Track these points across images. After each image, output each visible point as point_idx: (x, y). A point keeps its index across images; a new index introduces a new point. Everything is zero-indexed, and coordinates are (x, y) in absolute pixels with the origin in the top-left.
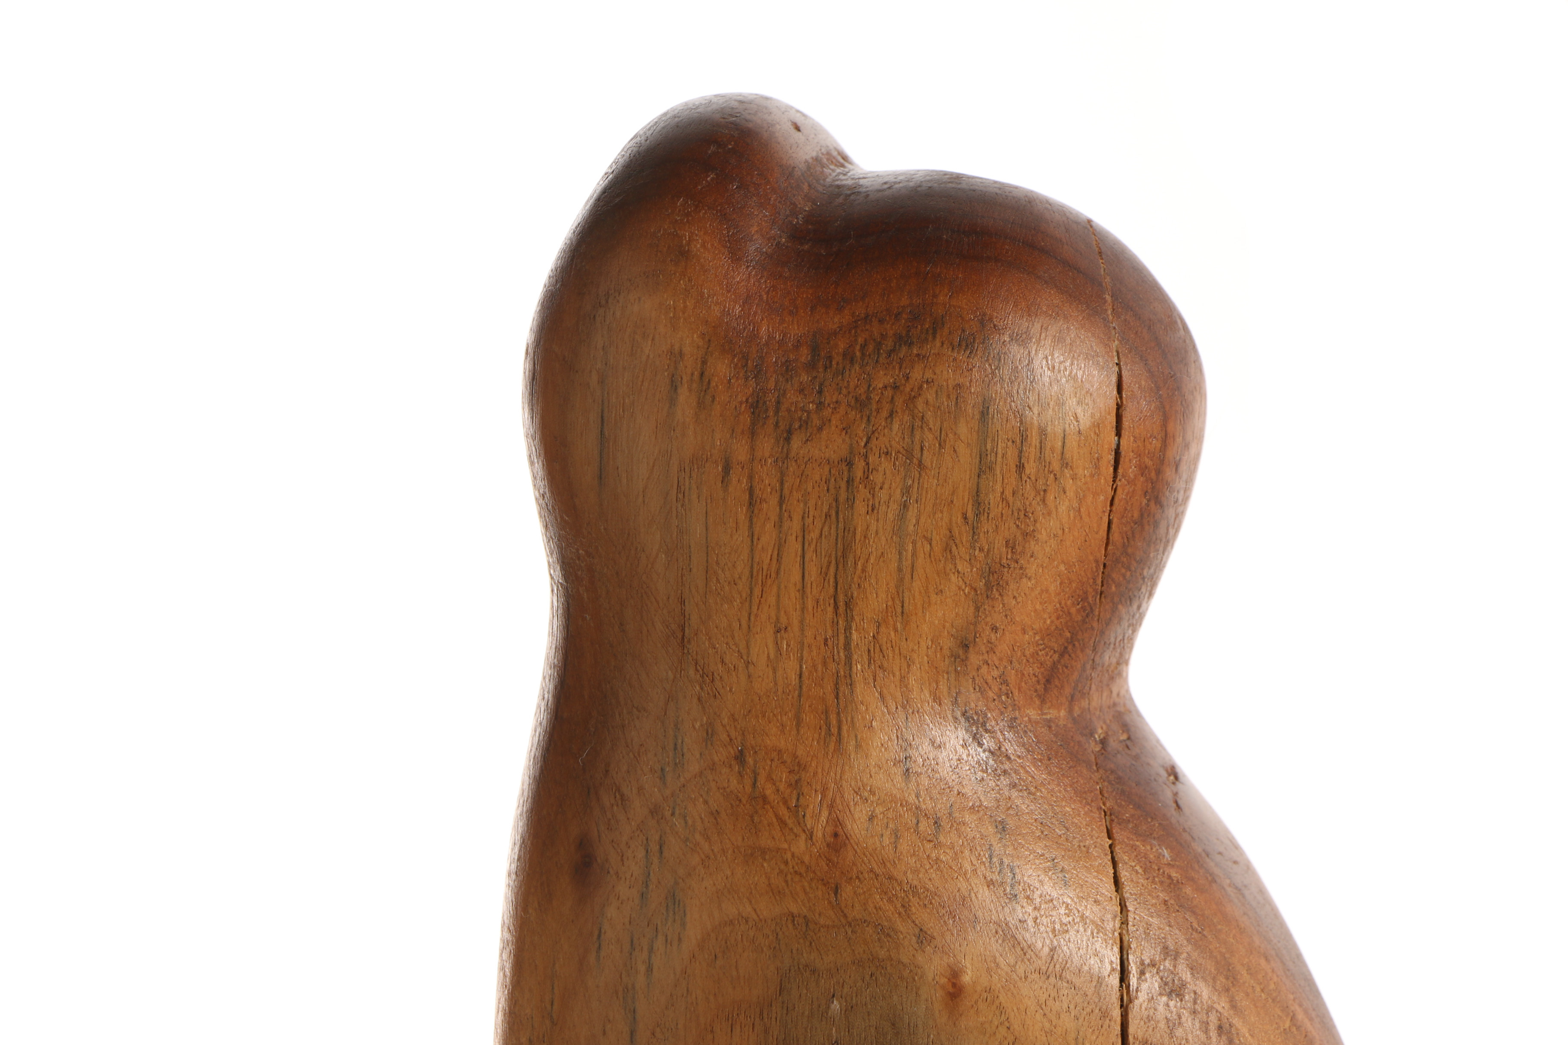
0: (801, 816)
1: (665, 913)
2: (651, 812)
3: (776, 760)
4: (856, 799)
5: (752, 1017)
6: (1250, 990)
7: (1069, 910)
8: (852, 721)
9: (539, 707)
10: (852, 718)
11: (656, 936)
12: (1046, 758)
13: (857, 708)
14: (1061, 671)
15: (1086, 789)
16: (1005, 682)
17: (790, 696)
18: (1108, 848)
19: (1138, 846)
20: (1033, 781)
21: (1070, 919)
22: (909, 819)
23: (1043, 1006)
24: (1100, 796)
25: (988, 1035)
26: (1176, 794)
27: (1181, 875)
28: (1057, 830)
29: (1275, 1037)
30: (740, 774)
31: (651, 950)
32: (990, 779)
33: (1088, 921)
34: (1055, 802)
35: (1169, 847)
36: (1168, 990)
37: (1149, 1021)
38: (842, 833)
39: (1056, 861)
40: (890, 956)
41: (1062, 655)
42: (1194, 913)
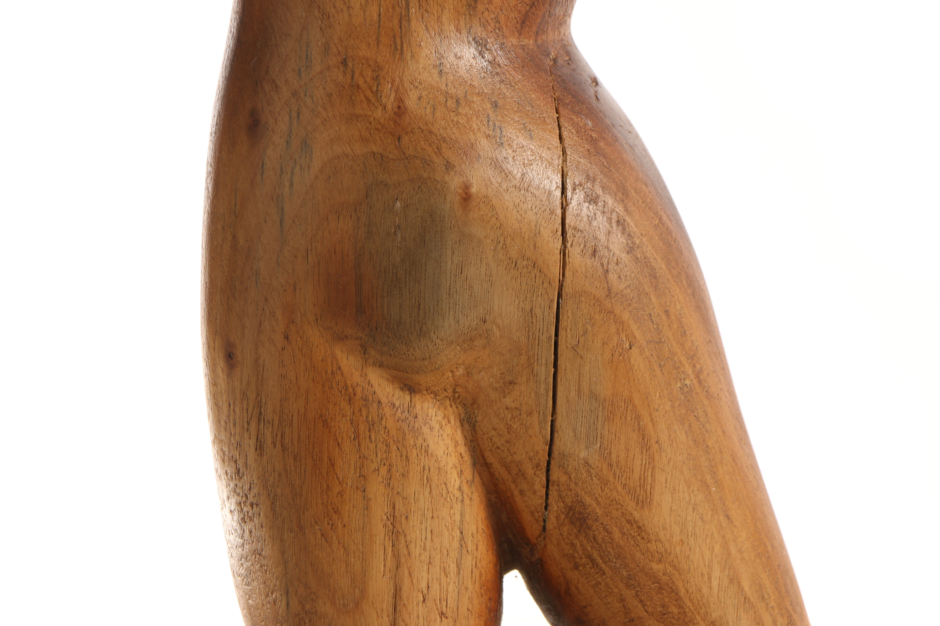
0: (379, 96)
1: (300, 152)
2: (293, 95)
3: (365, 64)
4: (411, 87)
5: (350, 211)
6: (636, 202)
7: (533, 152)
8: (409, 42)
9: (228, 37)
10: (409, 40)
11: (295, 165)
12: (521, 66)
13: (412, 34)
14: (530, 17)
15: (544, 85)
16: (498, 22)
17: (374, 27)
18: (556, 119)
19: (573, 118)
20: (514, 79)
21: (534, 157)
22: (442, 99)
23: (517, 207)
24: (552, 90)
25: (485, 222)
26: (596, 92)
27: (598, 136)
28: (527, 107)
29: (649, 228)
30: (344, 72)
31: (292, 174)
32: (489, 77)
33: (544, 159)
34: (526, 91)
35: (592, 120)
36: (589, 200)
37: (578, 217)
38: (403, 106)
39: (526, 125)
40: (430, 176)
41: (531, 7)
42: (604, 156)
